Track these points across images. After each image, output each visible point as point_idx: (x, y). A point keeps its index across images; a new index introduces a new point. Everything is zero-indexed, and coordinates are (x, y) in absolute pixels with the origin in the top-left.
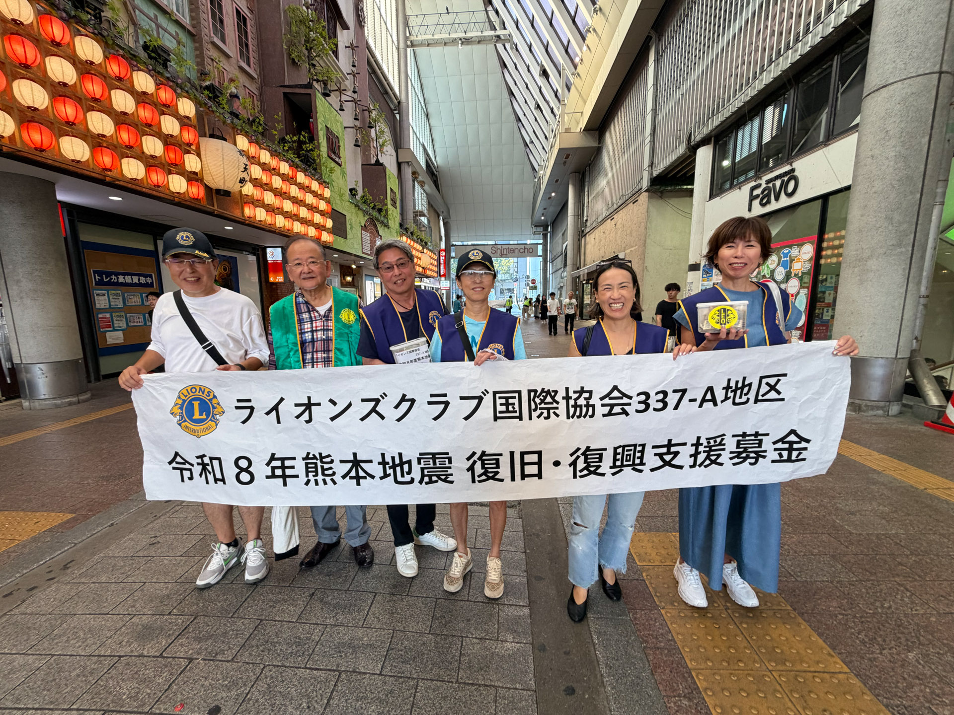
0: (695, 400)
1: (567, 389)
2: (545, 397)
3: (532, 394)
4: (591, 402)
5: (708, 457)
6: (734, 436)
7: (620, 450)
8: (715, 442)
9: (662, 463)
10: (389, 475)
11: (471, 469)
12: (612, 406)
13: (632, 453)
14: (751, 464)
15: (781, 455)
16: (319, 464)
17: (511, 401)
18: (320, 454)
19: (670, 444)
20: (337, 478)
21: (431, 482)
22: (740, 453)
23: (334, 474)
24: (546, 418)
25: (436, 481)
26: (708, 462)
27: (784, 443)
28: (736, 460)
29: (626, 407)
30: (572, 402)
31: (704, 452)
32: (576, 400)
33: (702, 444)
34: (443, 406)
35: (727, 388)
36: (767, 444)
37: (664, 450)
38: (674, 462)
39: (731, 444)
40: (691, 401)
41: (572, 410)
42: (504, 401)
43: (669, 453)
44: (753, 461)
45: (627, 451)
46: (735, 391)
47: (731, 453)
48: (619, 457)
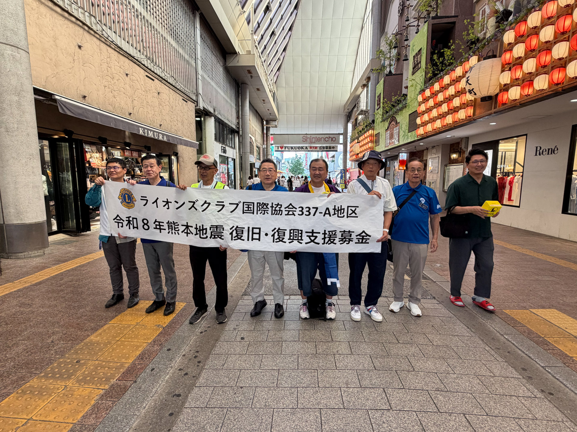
0: (322, 213)
1: (272, 203)
2: (264, 206)
3: (259, 204)
4: (281, 209)
5: (330, 240)
6: (340, 232)
7: (292, 231)
8: (332, 233)
9: (310, 241)
10: (198, 234)
11: (231, 234)
12: (289, 211)
13: (297, 233)
14: (347, 244)
15: (359, 241)
16: (173, 226)
17: (250, 206)
18: (173, 222)
19: (313, 232)
20: (180, 232)
21: (215, 238)
22: (343, 239)
23: (179, 230)
24: (263, 214)
25: (217, 238)
26: (330, 242)
27: (360, 236)
28: (341, 242)
29: (294, 212)
30: (274, 209)
31: (328, 237)
32: (275, 208)
33: (326, 234)
34: (222, 207)
35: (335, 209)
36: (354, 236)
37: (311, 234)
38: (315, 241)
39: (339, 235)
40: (320, 213)
41: (273, 212)
42: (247, 206)
43: (313, 236)
44: (348, 242)
45: (295, 232)
46: (338, 211)
47: (339, 239)
48: (292, 235)
